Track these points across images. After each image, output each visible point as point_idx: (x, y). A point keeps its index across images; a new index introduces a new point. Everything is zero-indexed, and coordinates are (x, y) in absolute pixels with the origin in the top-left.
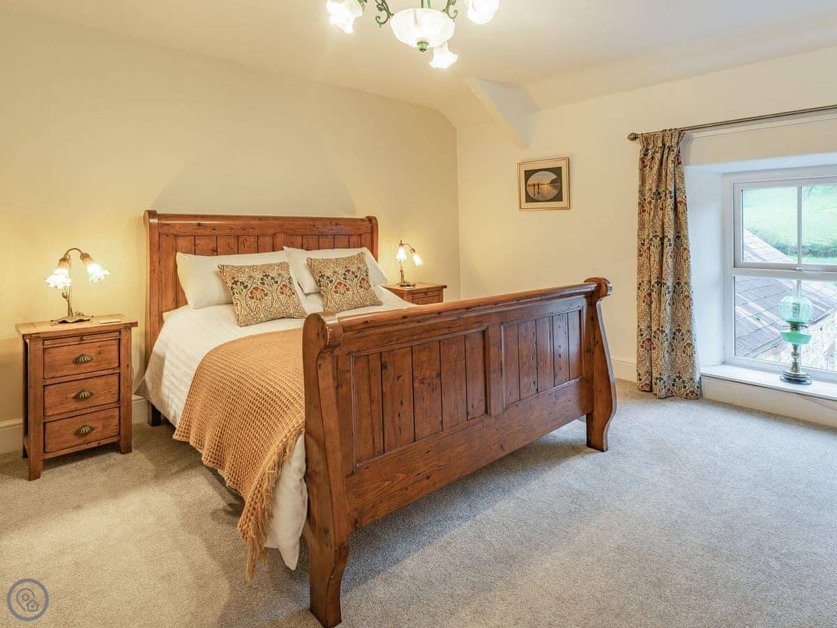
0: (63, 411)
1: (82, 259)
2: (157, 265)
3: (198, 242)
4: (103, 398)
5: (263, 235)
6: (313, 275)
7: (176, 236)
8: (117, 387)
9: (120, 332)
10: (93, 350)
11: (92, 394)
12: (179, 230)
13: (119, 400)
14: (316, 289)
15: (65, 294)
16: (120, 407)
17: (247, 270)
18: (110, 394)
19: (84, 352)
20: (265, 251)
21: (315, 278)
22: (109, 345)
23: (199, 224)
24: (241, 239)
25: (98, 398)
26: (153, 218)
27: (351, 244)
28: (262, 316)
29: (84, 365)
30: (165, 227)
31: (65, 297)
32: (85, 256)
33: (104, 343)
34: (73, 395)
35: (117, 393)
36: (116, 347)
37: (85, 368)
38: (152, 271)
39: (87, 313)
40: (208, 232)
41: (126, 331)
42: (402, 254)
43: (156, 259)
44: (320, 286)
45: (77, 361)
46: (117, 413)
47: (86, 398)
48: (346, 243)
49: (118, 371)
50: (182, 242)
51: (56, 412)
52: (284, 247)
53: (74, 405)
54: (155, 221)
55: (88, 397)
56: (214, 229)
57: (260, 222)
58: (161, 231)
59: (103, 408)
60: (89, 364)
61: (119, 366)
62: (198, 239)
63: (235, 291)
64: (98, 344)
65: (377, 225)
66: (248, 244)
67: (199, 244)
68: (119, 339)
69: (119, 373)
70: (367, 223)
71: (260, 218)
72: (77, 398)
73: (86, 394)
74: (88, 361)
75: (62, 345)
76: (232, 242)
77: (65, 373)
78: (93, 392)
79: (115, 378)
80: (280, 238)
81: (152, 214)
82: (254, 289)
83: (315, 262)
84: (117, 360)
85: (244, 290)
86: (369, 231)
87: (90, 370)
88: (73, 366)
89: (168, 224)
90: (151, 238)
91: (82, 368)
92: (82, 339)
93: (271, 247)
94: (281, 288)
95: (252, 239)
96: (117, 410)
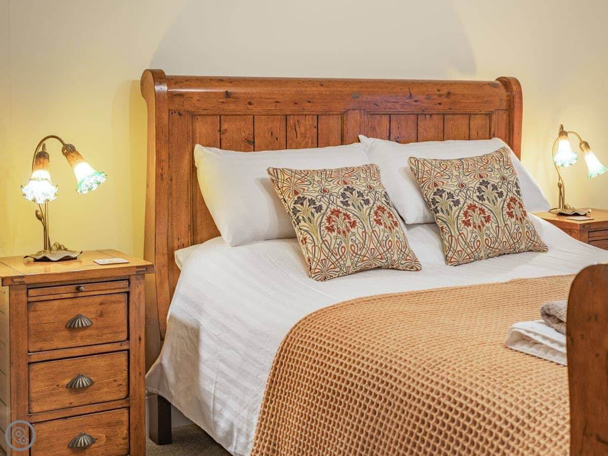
0: (53, 407)
1: (66, 155)
2: (165, 165)
3: (225, 126)
4: (106, 389)
5: (327, 113)
6: (420, 189)
7: (193, 115)
8: (125, 373)
9: (129, 280)
10: (92, 309)
11: (92, 383)
12: (198, 104)
13: (128, 396)
14: (425, 217)
15: (39, 213)
16: (129, 408)
17: (317, 178)
18: (116, 383)
19: (81, 311)
20: (328, 144)
21: (423, 196)
22: (115, 302)
23: (227, 95)
24: (291, 121)
25: (99, 389)
26: (160, 83)
27: (474, 133)
28: (349, 263)
29: (82, 333)
30: (177, 100)
31: (39, 218)
32: (69, 150)
33: (109, 298)
34: (67, 381)
35: (125, 383)
36: (123, 305)
37: (81, 338)
38: (160, 177)
39: (73, 247)
40: (241, 108)
41: (137, 279)
42: (566, 151)
43: (164, 156)
44: (436, 211)
45: (71, 327)
46: (125, 418)
47: (84, 388)
48: (464, 129)
49: (126, 347)
50: (202, 127)
51: (45, 408)
52: (361, 137)
53: (68, 399)
54: (163, 88)
55: (87, 387)
56: (250, 103)
57: (322, 89)
58: (171, 108)
59: (106, 407)
60: (88, 332)
61: (128, 339)
62: (225, 122)
63: (300, 215)
64: (99, 299)
65: (520, 93)
66: (303, 130)
67: (226, 130)
68: (128, 293)
69: (128, 350)
70: (502, 91)
71: (322, 83)
72: (72, 387)
73: (84, 381)
74: (87, 327)
75: (52, 297)
76: (277, 125)
77: (56, 344)
78: (93, 379)
79: (123, 358)
80: (354, 118)
81: (158, 76)
82: (332, 213)
83: (424, 164)
84: (125, 329)
85: (316, 215)
86: (504, 105)
87: (88, 342)
88: (66, 333)
89: (181, 95)
90: (158, 118)
91: (80, 338)
92: (78, 290)
93: (338, 138)
94: (376, 213)
95: (309, 122)
96: (126, 411)
